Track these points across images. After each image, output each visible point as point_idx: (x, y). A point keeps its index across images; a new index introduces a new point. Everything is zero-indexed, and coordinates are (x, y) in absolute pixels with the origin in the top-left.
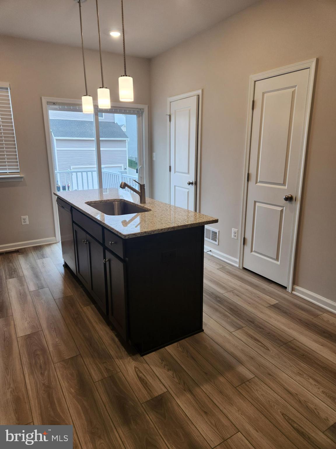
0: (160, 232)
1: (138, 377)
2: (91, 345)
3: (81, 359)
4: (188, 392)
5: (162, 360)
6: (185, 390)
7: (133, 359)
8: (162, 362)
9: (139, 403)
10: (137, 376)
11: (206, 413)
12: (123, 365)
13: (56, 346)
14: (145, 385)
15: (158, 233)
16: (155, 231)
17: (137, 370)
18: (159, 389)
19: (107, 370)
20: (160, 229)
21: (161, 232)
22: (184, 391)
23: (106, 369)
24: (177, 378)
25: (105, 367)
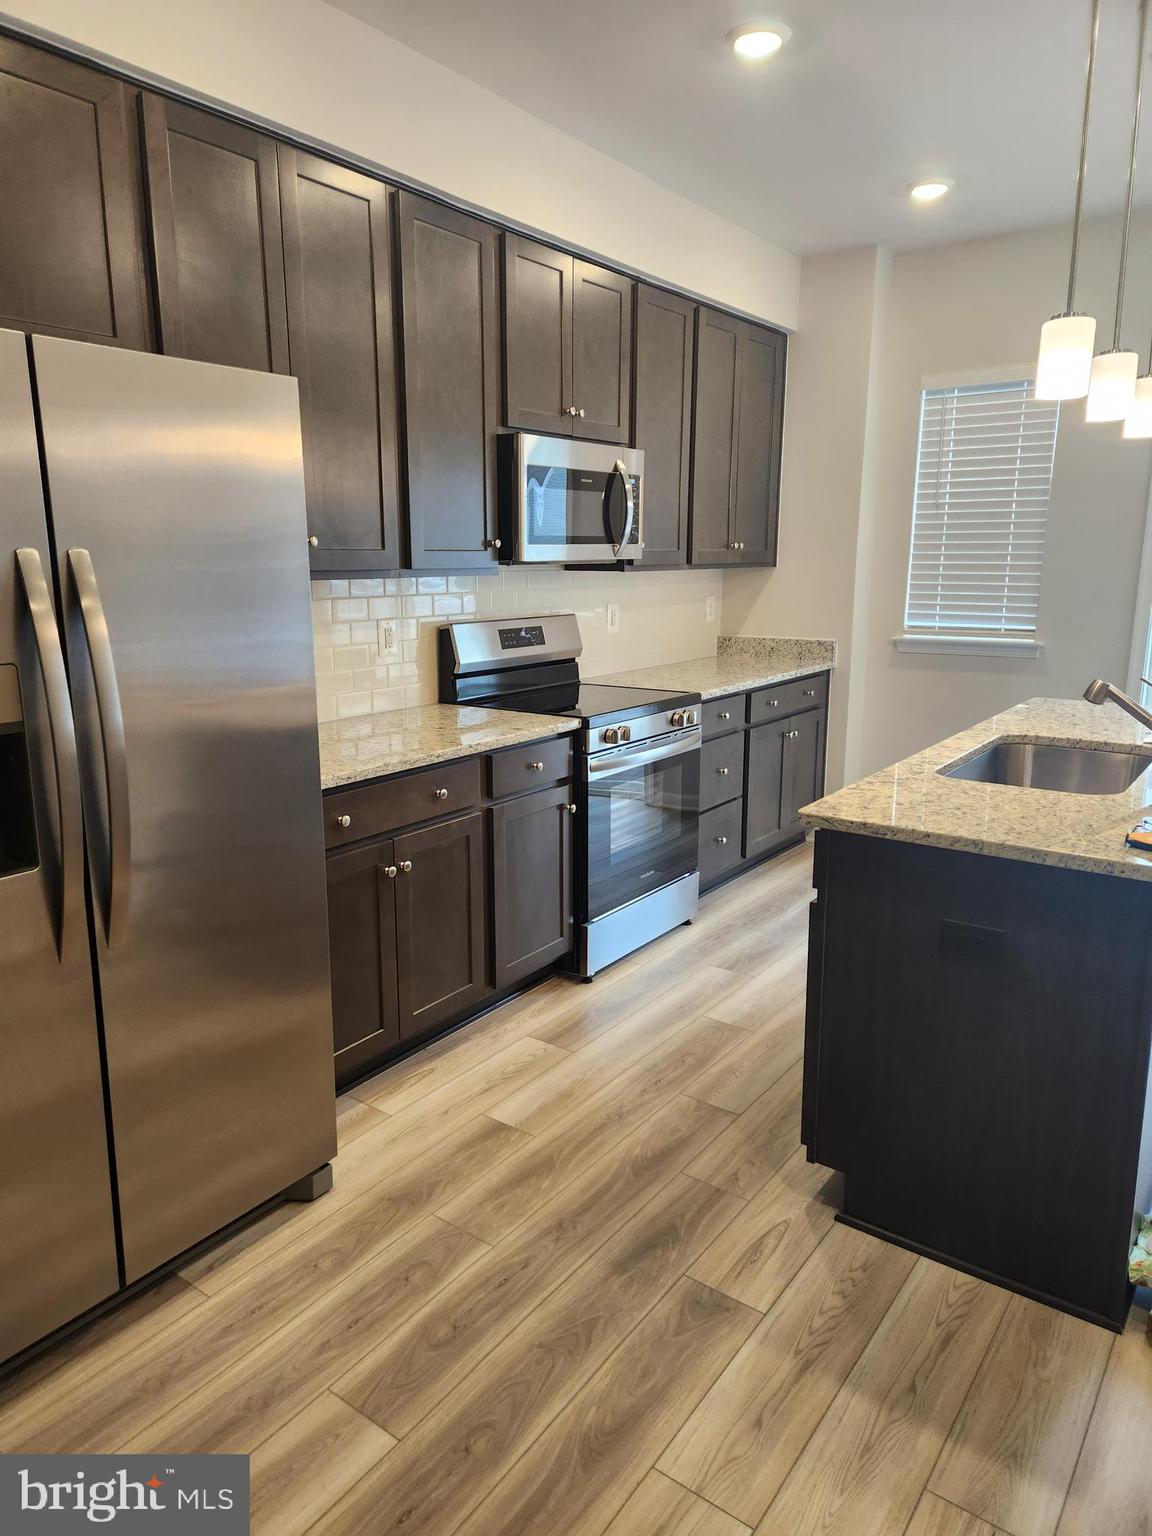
0: (916, 842)
1: (763, 1236)
2: (784, 1117)
3: (727, 1124)
4: (795, 1361)
5: (864, 1268)
6: (798, 1353)
7: (809, 1210)
8: (856, 1270)
9: (684, 1269)
10: (760, 1236)
11: (758, 1424)
12: (773, 1197)
13: (730, 1070)
14: (747, 1261)
15: (909, 841)
16: (902, 831)
17: (780, 1227)
18: (756, 1292)
19: (735, 1177)
20: (920, 833)
21: (924, 842)
22: (792, 1351)
23: (736, 1174)
24: (827, 1322)
25: (739, 1169)
